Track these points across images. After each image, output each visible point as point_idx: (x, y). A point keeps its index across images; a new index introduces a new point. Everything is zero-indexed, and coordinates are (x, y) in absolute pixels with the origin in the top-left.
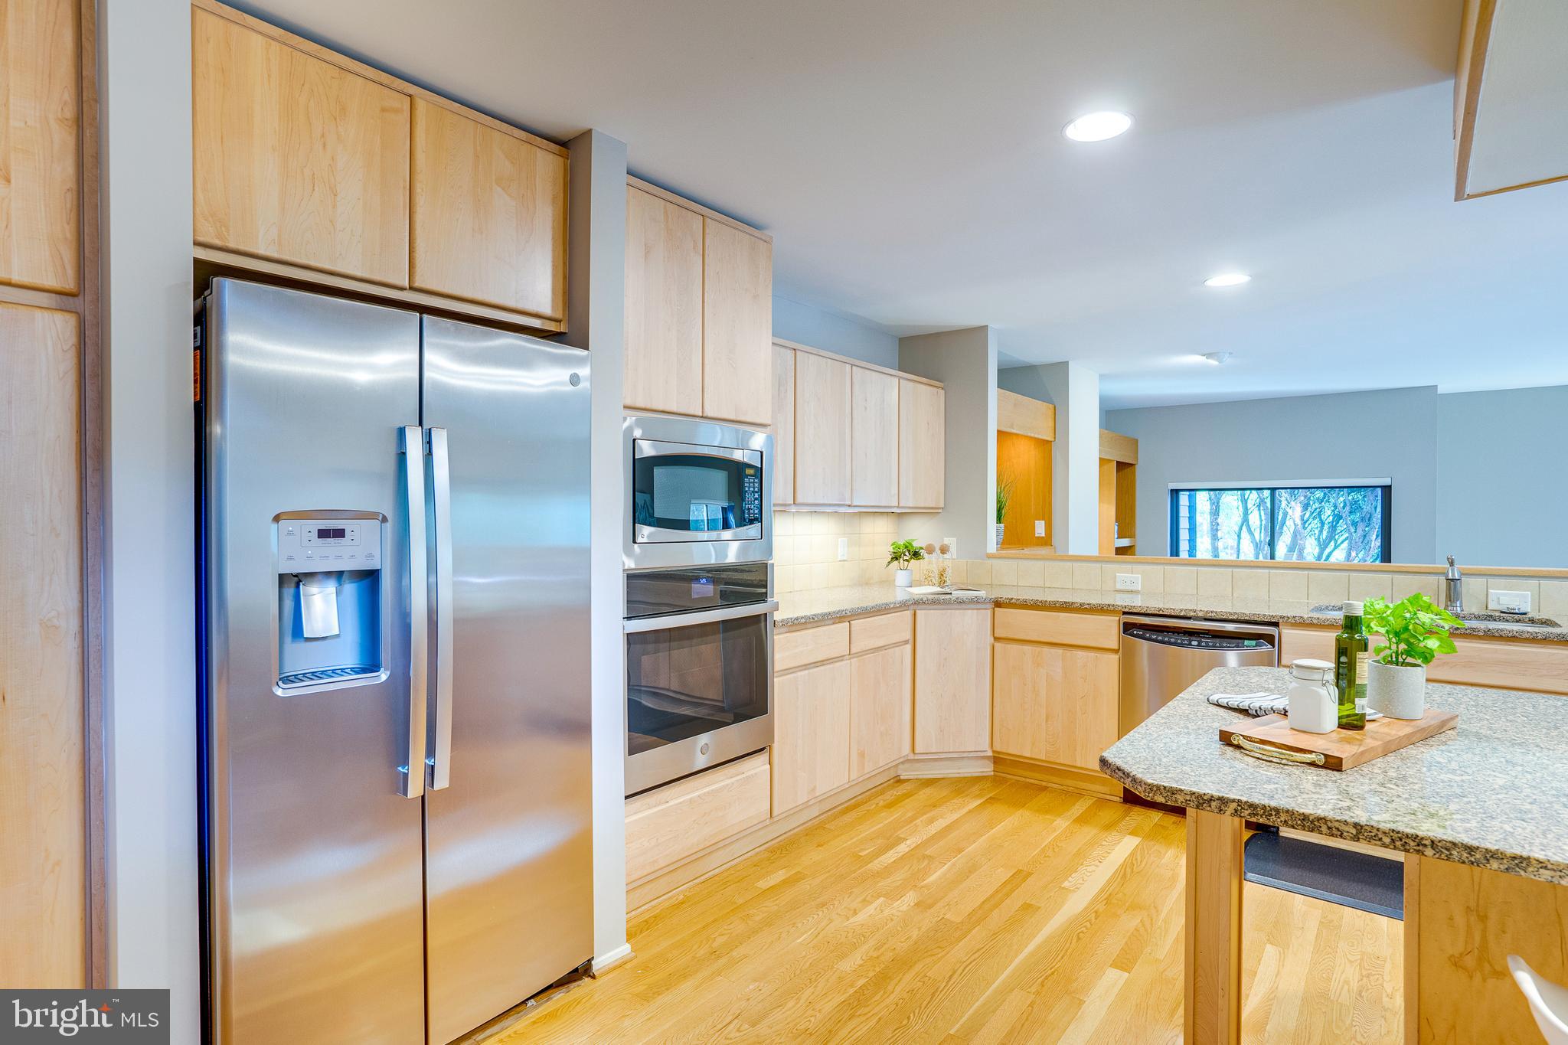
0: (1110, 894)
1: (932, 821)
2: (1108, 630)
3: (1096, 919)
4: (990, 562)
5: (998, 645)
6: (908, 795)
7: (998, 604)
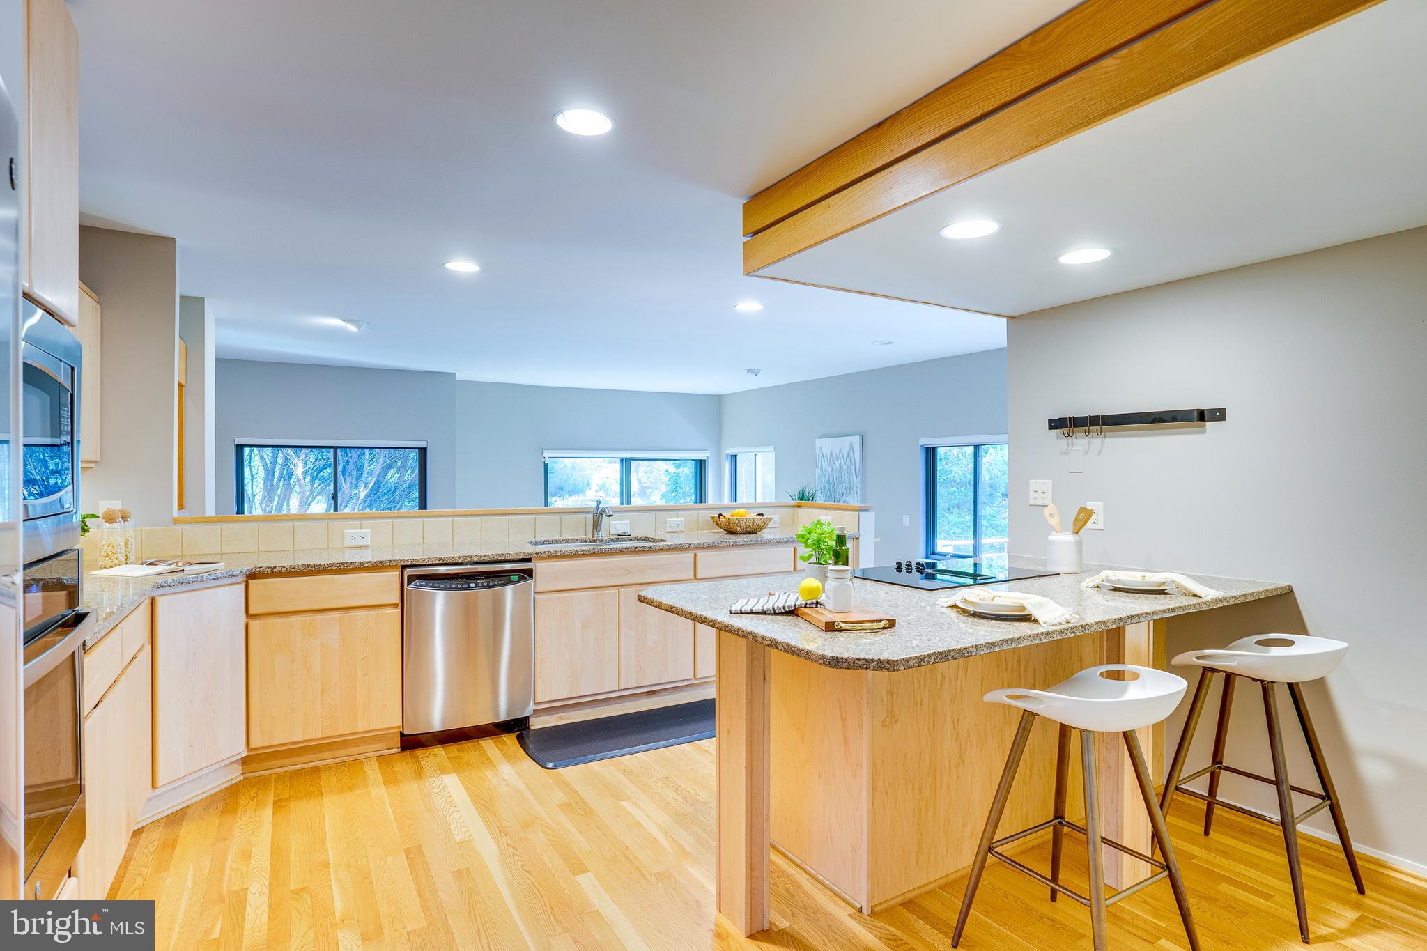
0: (498, 827)
1: (246, 855)
2: (387, 586)
3: (516, 850)
4: (179, 528)
5: (254, 624)
6: (169, 846)
7: (253, 575)
